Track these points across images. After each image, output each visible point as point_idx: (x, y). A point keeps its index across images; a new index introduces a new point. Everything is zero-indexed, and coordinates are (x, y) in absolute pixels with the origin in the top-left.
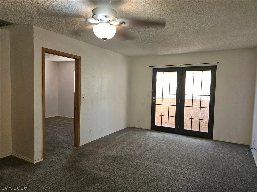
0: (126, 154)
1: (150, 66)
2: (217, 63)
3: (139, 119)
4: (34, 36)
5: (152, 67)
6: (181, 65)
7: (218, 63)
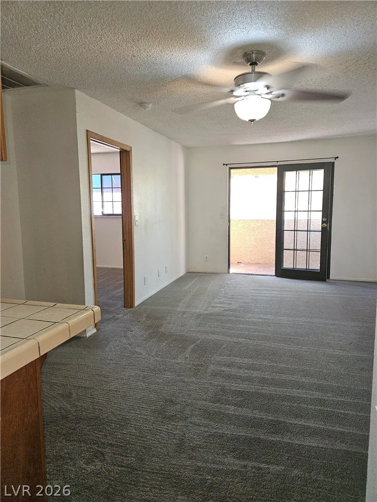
0: (222, 309)
1: (224, 164)
2: (336, 158)
3: (206, 258)
4: (77, 110)
5: (226, 165)
6: (277, 162)
7: (338, 157)
